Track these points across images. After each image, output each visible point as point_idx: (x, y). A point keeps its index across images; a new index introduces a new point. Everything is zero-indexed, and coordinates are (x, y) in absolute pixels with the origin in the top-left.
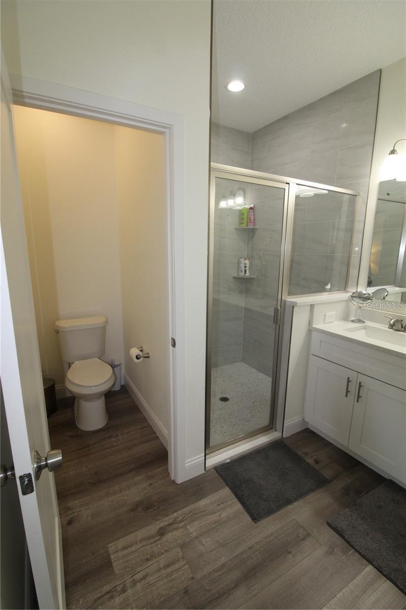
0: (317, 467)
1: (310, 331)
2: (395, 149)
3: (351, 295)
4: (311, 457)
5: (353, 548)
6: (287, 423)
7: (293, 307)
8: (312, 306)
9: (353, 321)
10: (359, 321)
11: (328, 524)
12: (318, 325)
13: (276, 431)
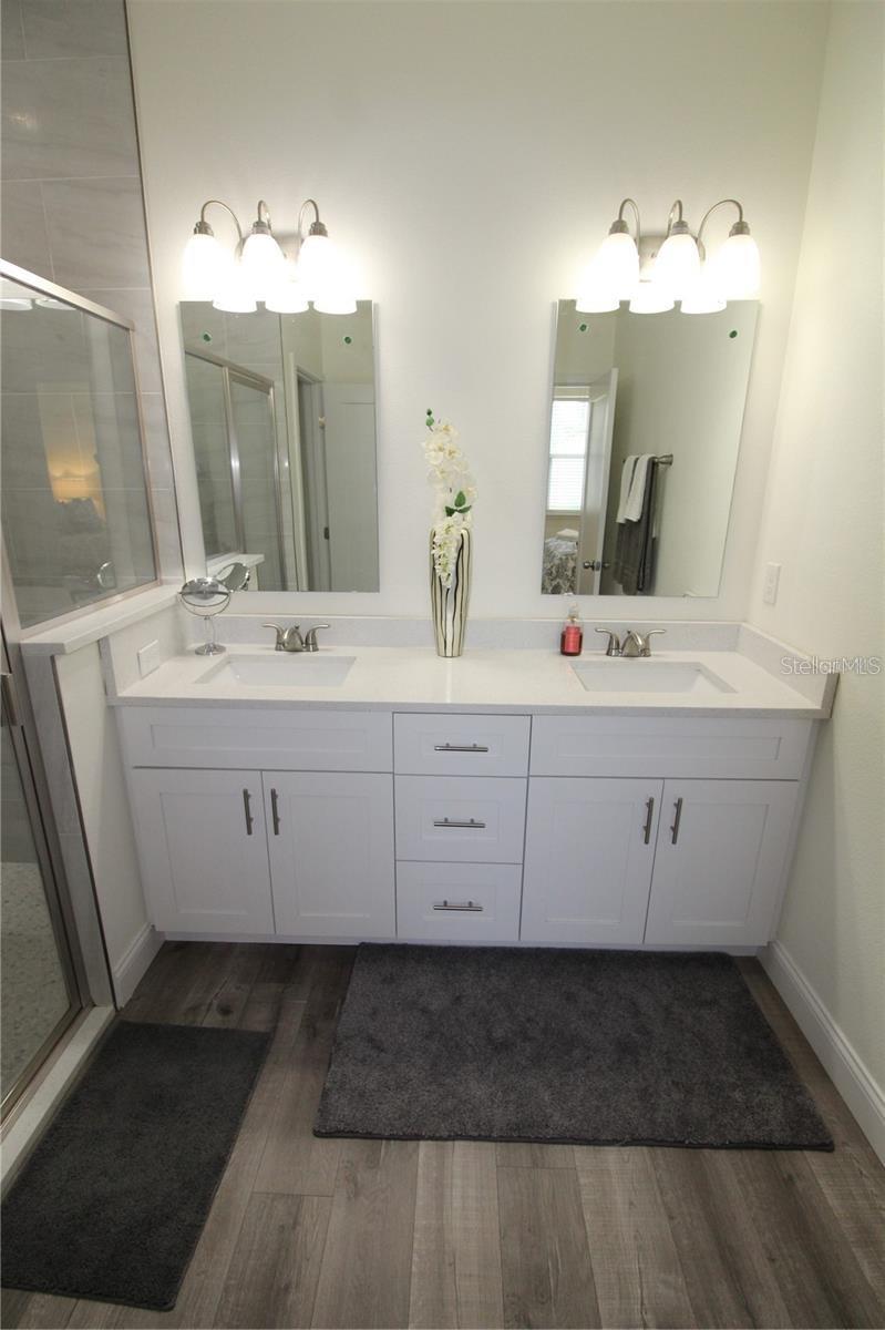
0: (232, 1022)
1: (113, 710)
2: (206, 220)
3: (180, 590)
4: (208, 1010)
5: (381, 1139)
6: (118, 970)
7: (52, 659)
8: (102, 645)
9: (198, 652)
10: (214, 649)
11: (318, 1134)
12: (129, 689)
13: (95, 1006)
